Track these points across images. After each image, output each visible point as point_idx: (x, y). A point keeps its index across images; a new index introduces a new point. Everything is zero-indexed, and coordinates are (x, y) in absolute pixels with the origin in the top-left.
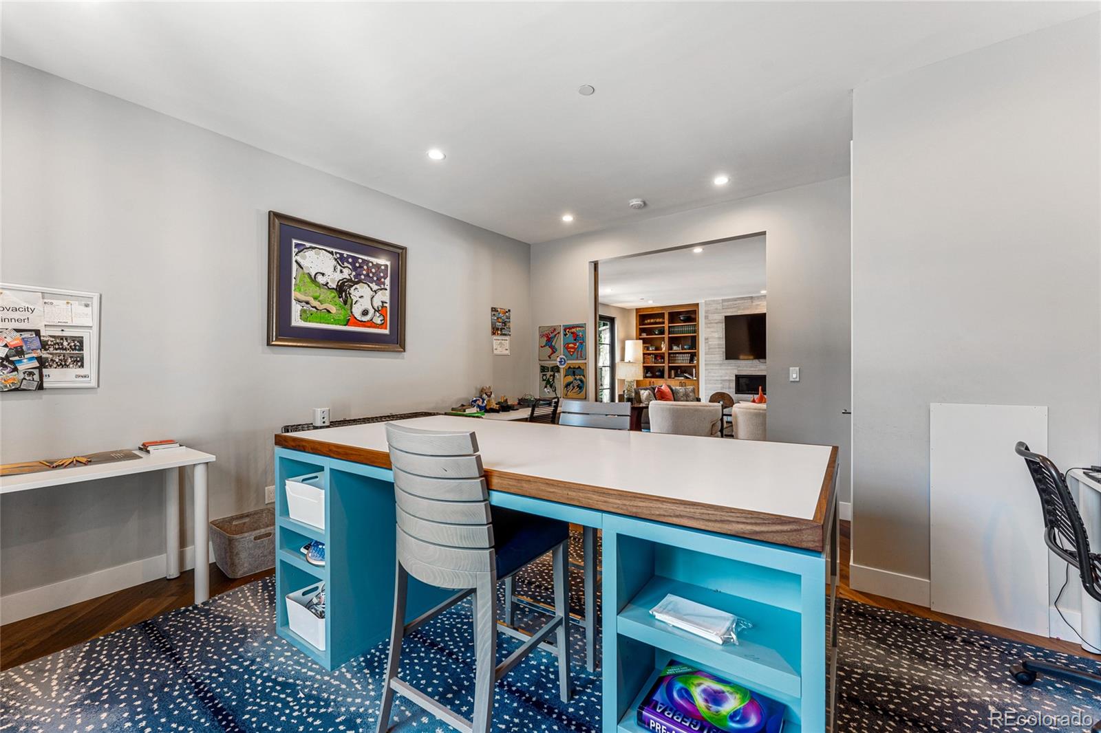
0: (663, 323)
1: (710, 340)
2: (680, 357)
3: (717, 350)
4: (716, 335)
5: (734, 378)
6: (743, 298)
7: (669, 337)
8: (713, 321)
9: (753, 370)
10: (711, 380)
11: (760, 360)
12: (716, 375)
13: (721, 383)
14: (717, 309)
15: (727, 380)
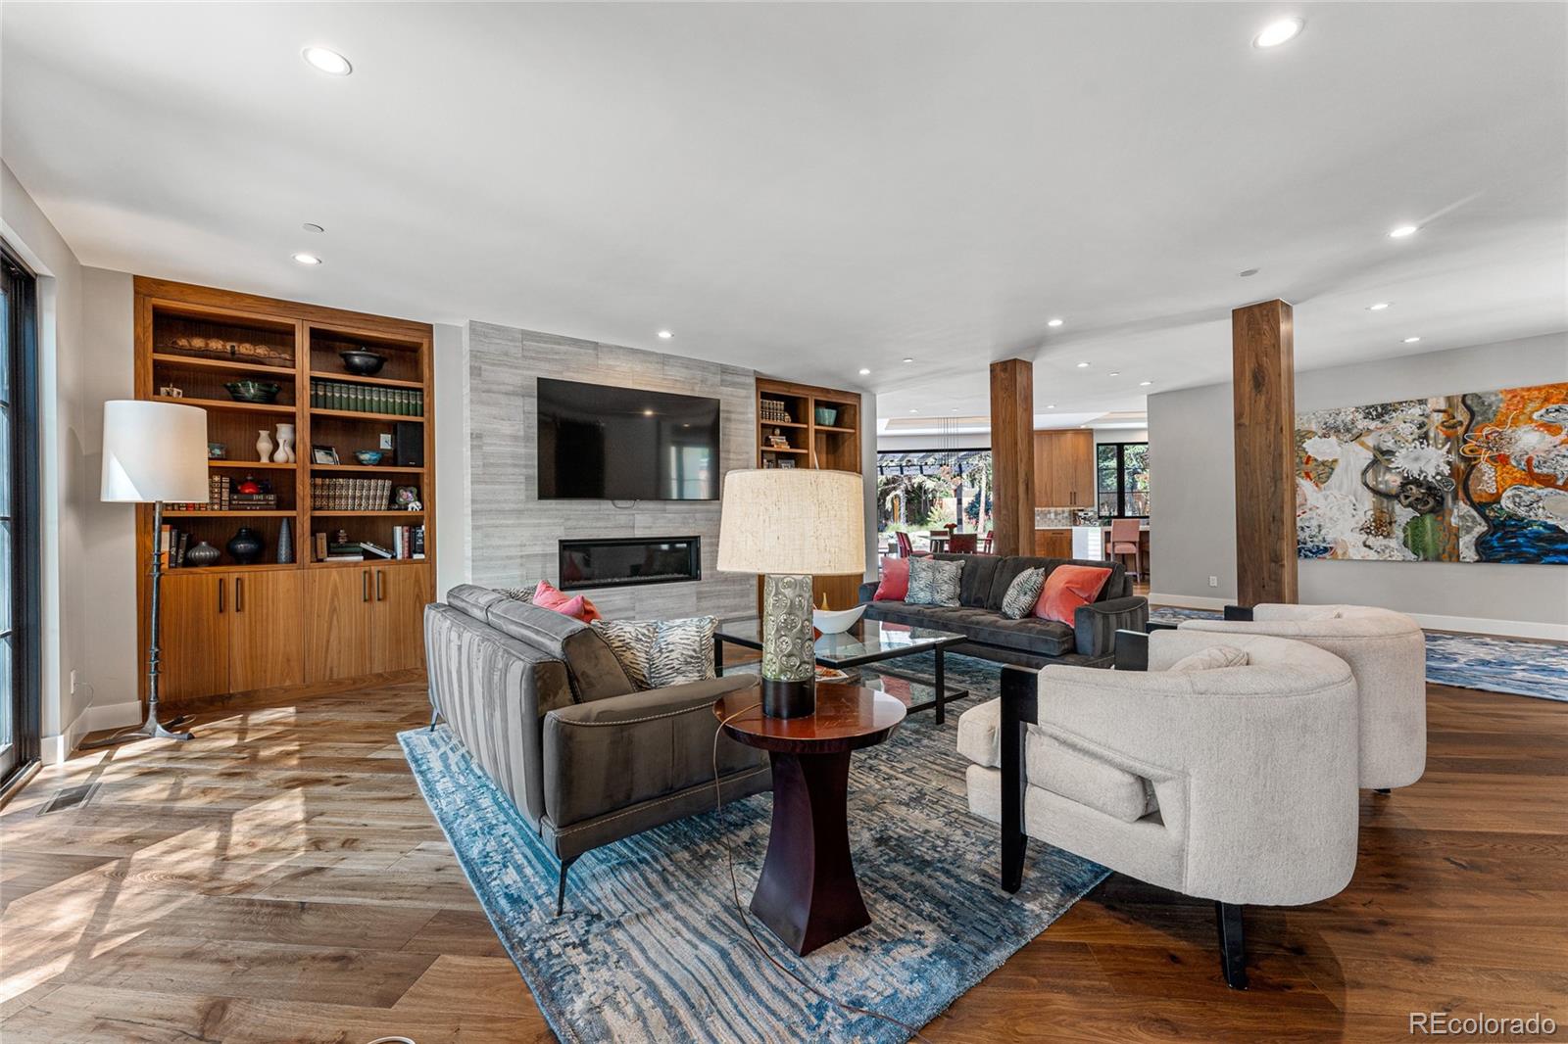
0: (289, 364)
1: (487, 440)
2: (349, 488)
3: (510, 470)
4: (506, 428)
5: (556, 550)
6: (575, 342)
7: (314, 416)
8: (495, 387)
9: (600, 528)
10: (491, 559)
11: (616, 502)
12: (507, 543)
13: (522, 565)
14: (506, 354)
15: (537, 555)
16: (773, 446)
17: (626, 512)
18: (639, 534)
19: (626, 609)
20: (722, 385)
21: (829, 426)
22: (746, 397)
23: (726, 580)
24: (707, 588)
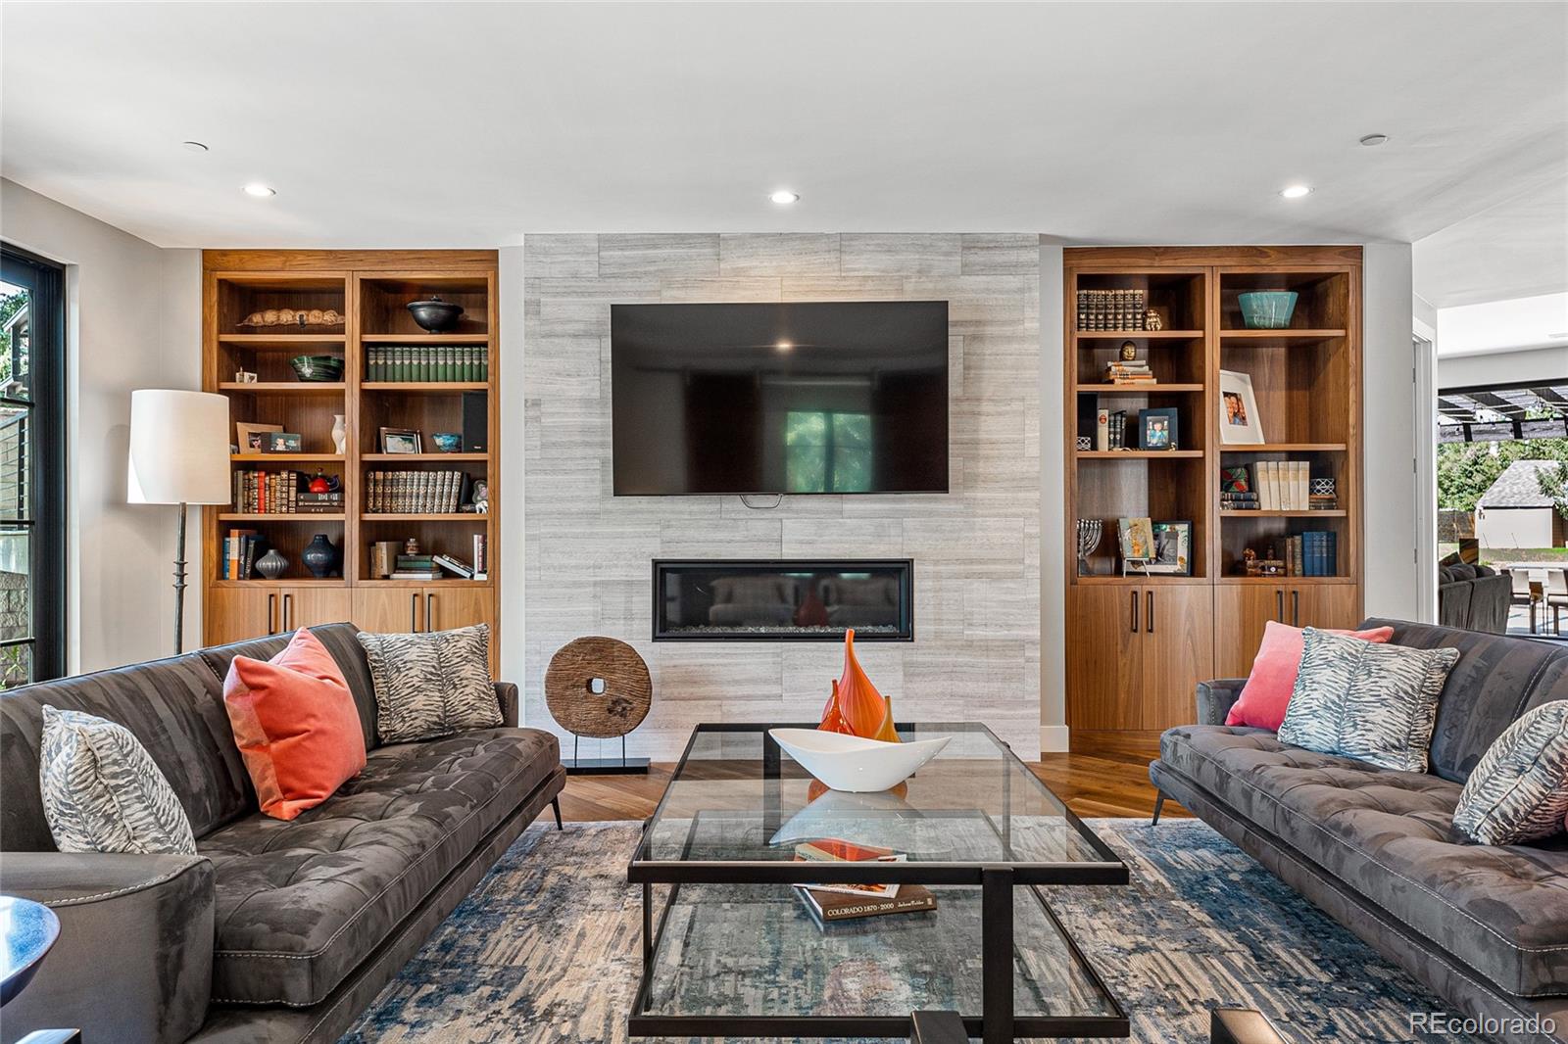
0: (340, 329)
1: (546, 408)
2: (414, 483)
3: (579, 452)
4: (575, 389)
5: (647, 575)
6: (681, 239)
7: (364, 393)
8: (558, 328)
9: (721, 541)
10: (552, 586)
12: (573, 562)
13: (594, 596)
14: (575, 276)
15: (619, 583)
16: (1112, 382)
17: (767, 515)
18: (791, 552)
19: (766, 681)
20: (963, 273)
21: (1277, 328)
22: (1021, 291)
23: (969, 645)
24: (928, 659)
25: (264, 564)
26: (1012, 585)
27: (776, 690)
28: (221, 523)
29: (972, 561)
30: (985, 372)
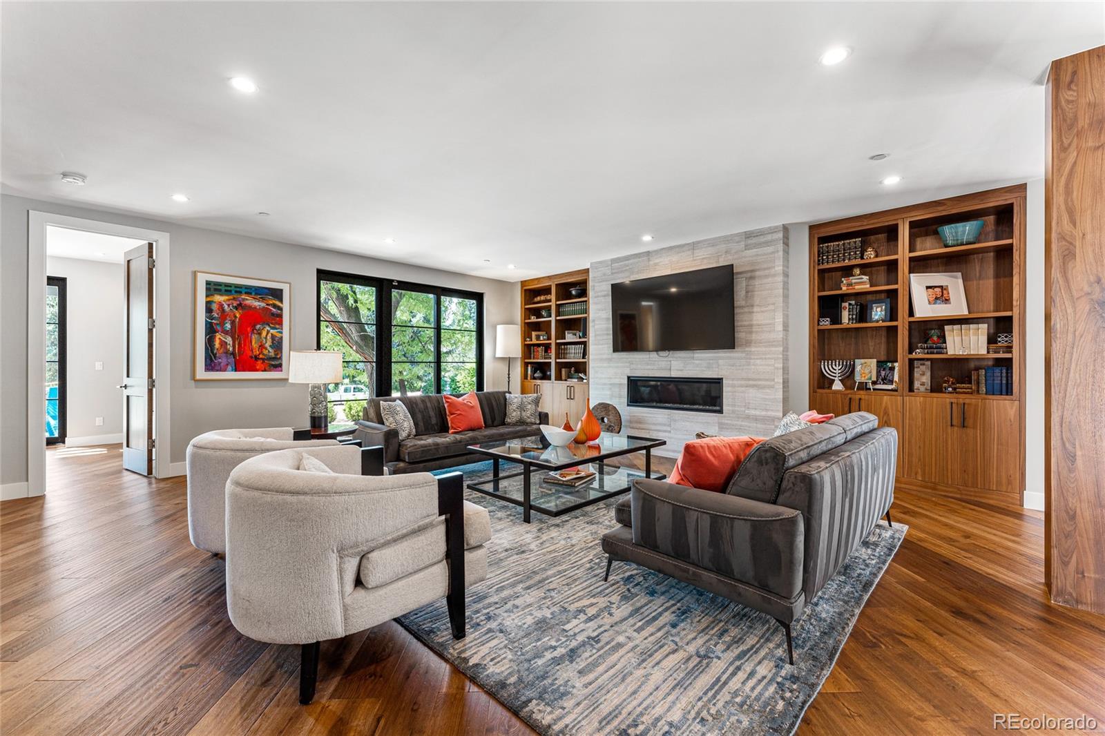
0: (550, 301)
2: (572, 349)
3: (606, 337)
4: (604, 315)
5: (626, 382)
6: (636, 255)
7: (556, 320)
8: (600, 294)
9: (650, 369)
10: (598, 385)
11: (659, 352)
12: (604, 376)
13: (610, 388)
14: (604, 275)
15: (617, 384)
16: (842, 289)
17: (665, 359)
18: (674, 374)
19: (665, 425)
20: (746, 250)
22: (773, 253)
23: (748, 417)
24: (729, 422)
25: (536, 375)
26: (768, 391)
27: (669, 429)
28: (525, 363)
29: (749, 380)
30: (756, 293)
